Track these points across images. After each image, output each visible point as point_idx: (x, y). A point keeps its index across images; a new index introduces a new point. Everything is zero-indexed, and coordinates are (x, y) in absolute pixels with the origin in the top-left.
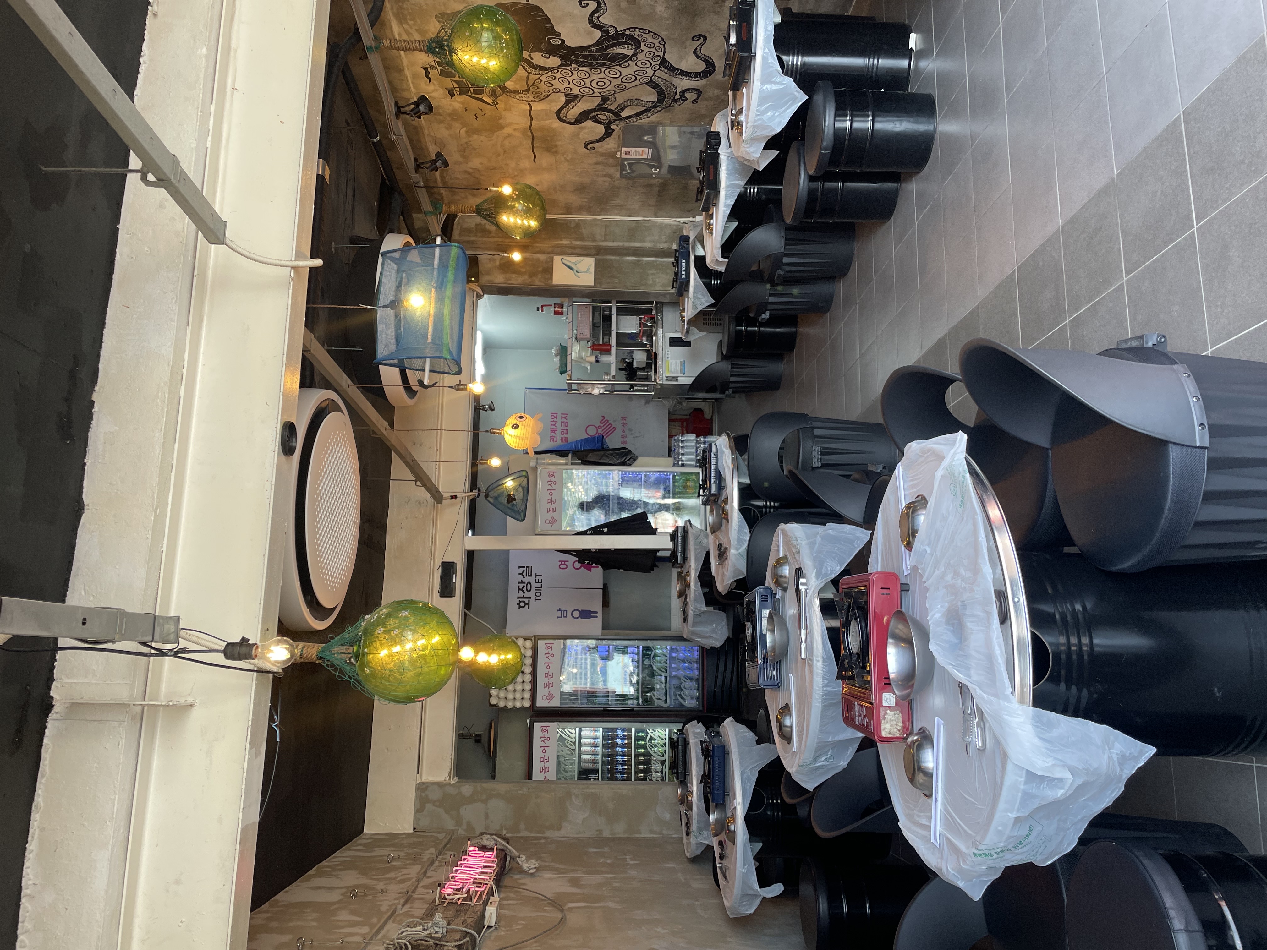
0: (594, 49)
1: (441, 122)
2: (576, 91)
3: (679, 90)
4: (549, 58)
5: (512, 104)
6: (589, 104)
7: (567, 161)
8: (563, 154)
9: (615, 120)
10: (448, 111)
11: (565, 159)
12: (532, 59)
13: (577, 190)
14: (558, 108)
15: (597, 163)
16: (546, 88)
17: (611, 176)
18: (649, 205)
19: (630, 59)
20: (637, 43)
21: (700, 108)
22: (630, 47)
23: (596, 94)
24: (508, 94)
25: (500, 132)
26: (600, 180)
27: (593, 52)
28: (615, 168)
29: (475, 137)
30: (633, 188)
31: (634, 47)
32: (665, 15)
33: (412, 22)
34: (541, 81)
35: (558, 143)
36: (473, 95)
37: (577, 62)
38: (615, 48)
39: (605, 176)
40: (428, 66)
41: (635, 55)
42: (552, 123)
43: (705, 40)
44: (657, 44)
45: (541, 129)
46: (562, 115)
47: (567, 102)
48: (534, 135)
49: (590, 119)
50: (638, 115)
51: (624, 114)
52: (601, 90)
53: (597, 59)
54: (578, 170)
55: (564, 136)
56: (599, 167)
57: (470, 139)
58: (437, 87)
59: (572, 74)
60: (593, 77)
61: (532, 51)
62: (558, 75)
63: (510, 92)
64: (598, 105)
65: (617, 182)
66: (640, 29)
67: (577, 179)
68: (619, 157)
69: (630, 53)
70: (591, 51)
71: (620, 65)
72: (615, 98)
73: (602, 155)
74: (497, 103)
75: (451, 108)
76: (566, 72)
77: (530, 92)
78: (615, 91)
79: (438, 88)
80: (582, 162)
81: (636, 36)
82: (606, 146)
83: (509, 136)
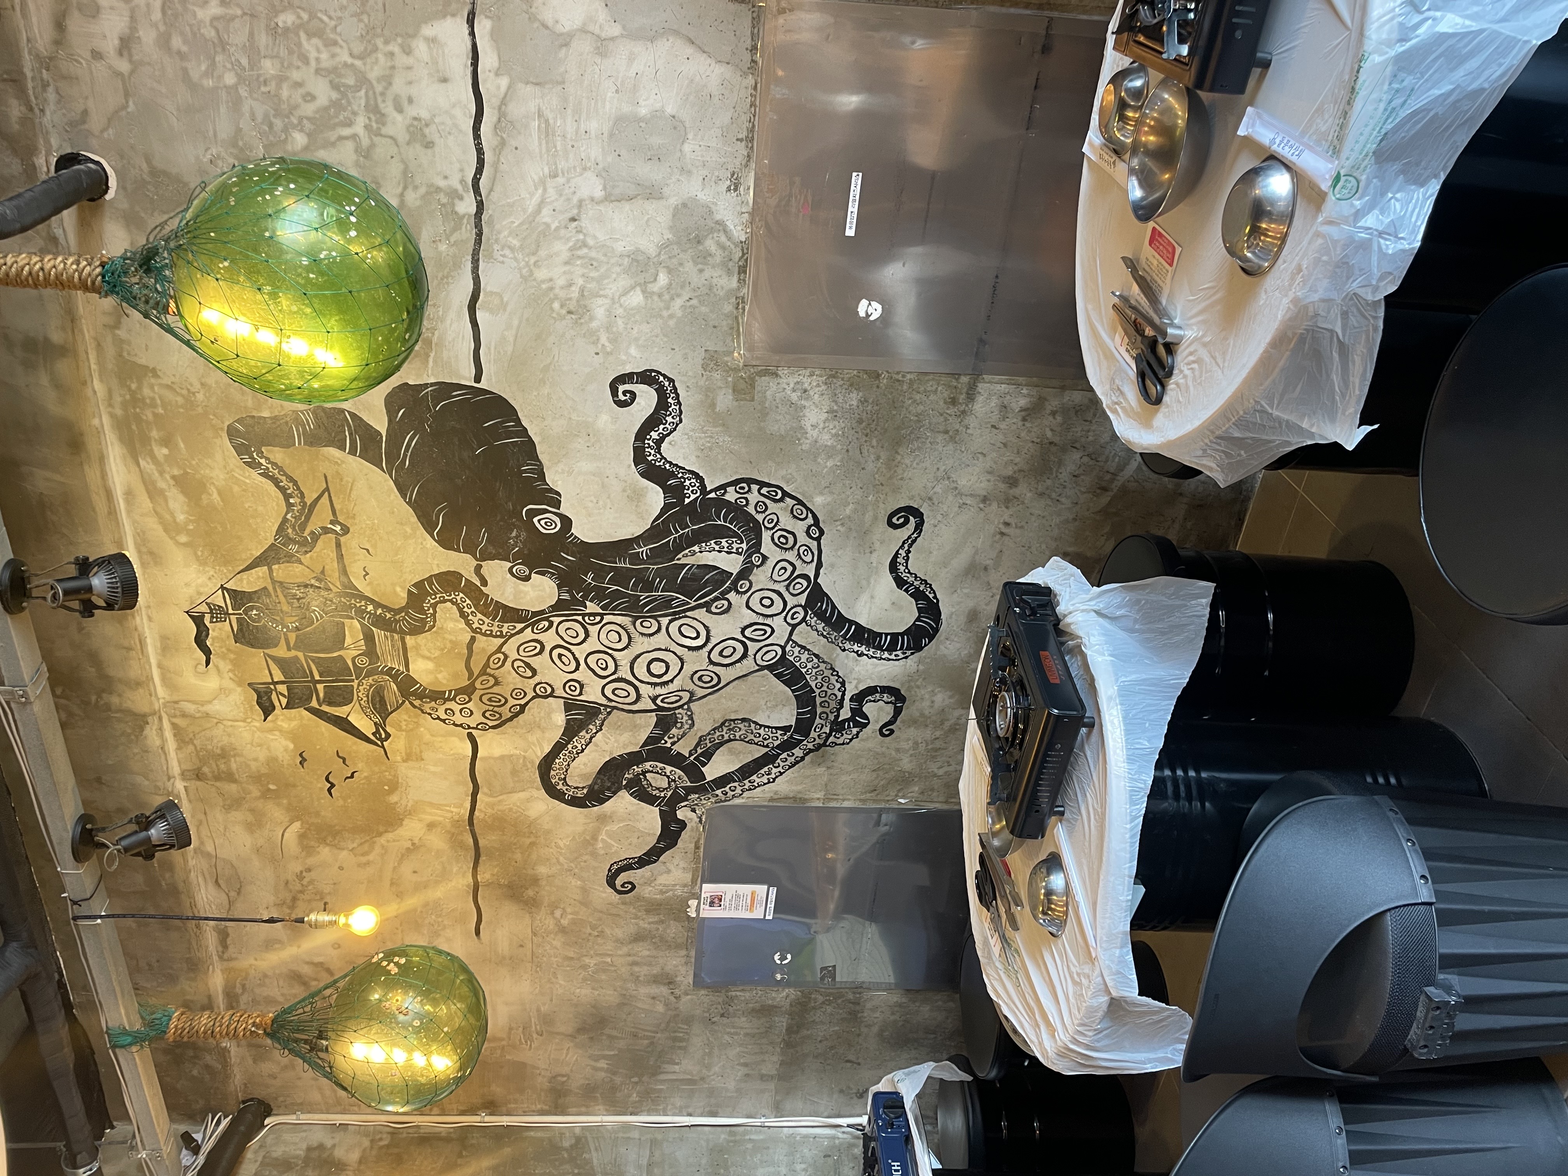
0: (643, 550)
1: (233, 804)
2: (593, 694)
3: (851, 690)
4: (527, 579)
5: (427, 737)
6: (625, 737)
7: (563, 930)
8: (553, 907)
9: (689, 791)
10: (254, 765)
11: (558, 923)
12: (484, 583)
13: (581, 1030)
14: (547, 749)
15: (638, 938)
16: (518, 682)
17: (670, 981)
18: (763, 1078)
19: (734, 588)
20: (754, 530)
21: (898, 750)
22: (735, 546)
23: (646, 703)
24: (417, 703)
25: (390, 836)
26: (644, 991)
27: (643, 562)
28: (683, 952)
29: (325, 852)
30: (725, 1020)
31: (744, 546)
32: (826, 439)
33: (165, 451)
34: (506, 657)
35: (542, 870)
36: (325, 708)
37: (600, 595)
38: (696, 548)
39: (656, 980)
40: (204, 608)
41: (745, 573)
42: (528, 800)
43: (919, 527)
44: (802, 538)
45: (500, 822)
46: (555, 775)
47: (571, 730)
48: (482, 843)
49: (626, 787)
50: (747, 771)
51: (712, 771)
52: (659, 690)
53: (649, 586)
54: (587, 960)
55: (558, 846)
56: (643, 950)
57: (310, 861)
58: (228, 684)
59: (587, 635)
60: (641, 644)
61: (485, 556)
62: (550, 639)
63: (422, 695)
64: (649, 740)
65: (685, 999)
66: (762, 484)
67: (585, 993)
68: (694, 915)
69: (731, 564)
70: (636, 558)
71: (707, 606)
72: (691, 718)
73: (653, 907)
74: (388, 736)
75: (262, 755)
76: (571, 629)
77: (476, 696)
78: (692, 694)
79: (232, 685)
80: (601, 934)
81: (751, 509)
82: (663, 880)
83: (414, 848)
